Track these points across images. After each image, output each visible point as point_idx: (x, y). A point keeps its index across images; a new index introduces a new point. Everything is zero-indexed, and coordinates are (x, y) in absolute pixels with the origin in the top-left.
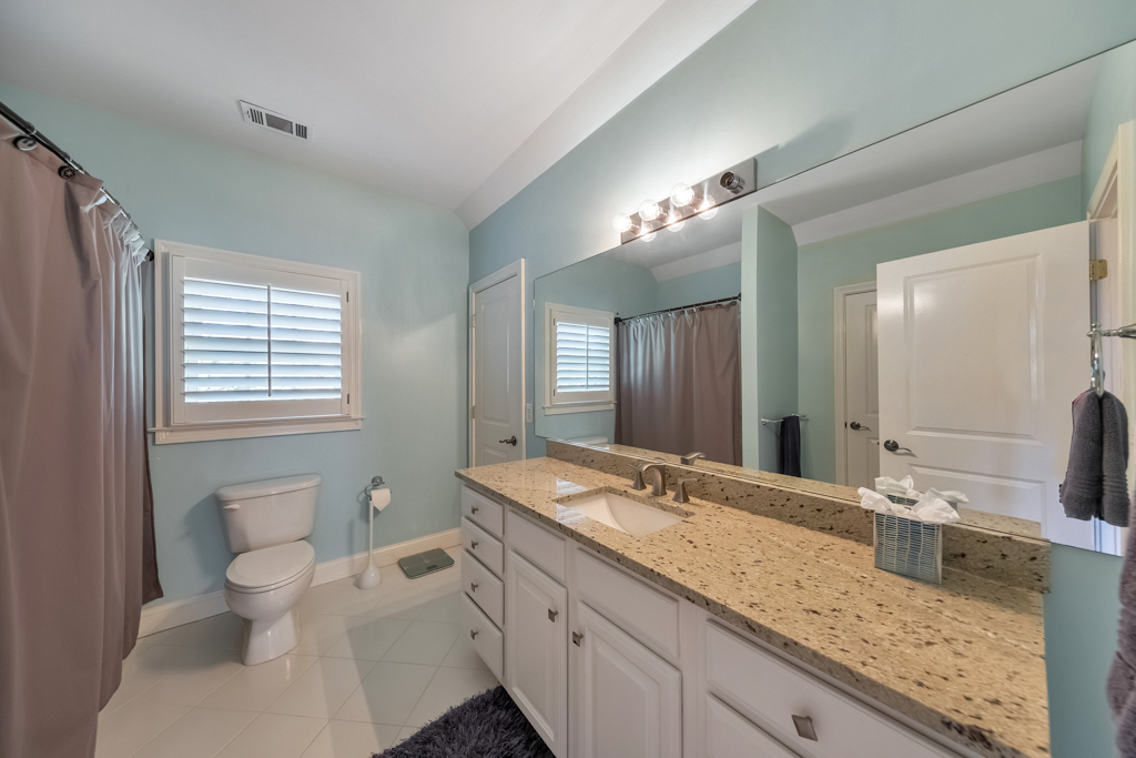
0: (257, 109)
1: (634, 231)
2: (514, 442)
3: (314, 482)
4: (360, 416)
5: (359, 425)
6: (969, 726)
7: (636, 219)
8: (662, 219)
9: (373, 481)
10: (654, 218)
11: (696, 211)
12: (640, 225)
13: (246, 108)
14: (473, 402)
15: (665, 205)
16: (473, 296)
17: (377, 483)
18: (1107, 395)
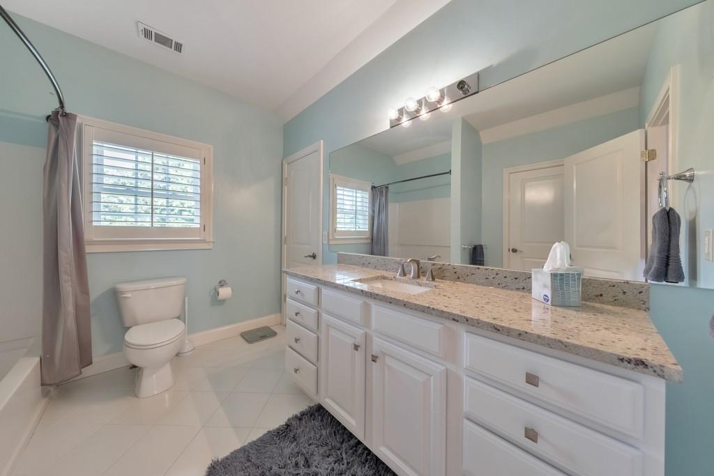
0: (149, 28)
1: (399, 119)
2: (314, 257)
3: (182, 281)
4: (212, 240)
5: (211, 246)
6: (634, 358)
7: (401, 111)
8: (418, 111)
9: (220, 283)
10: (413, 110)
11: (439, 106)
12: (402, 116)
13: (141, 27)
14: (285, 234)
15: (420, 102)
16: (286, 166)
17: (222, 284)
18: (671, 209)
